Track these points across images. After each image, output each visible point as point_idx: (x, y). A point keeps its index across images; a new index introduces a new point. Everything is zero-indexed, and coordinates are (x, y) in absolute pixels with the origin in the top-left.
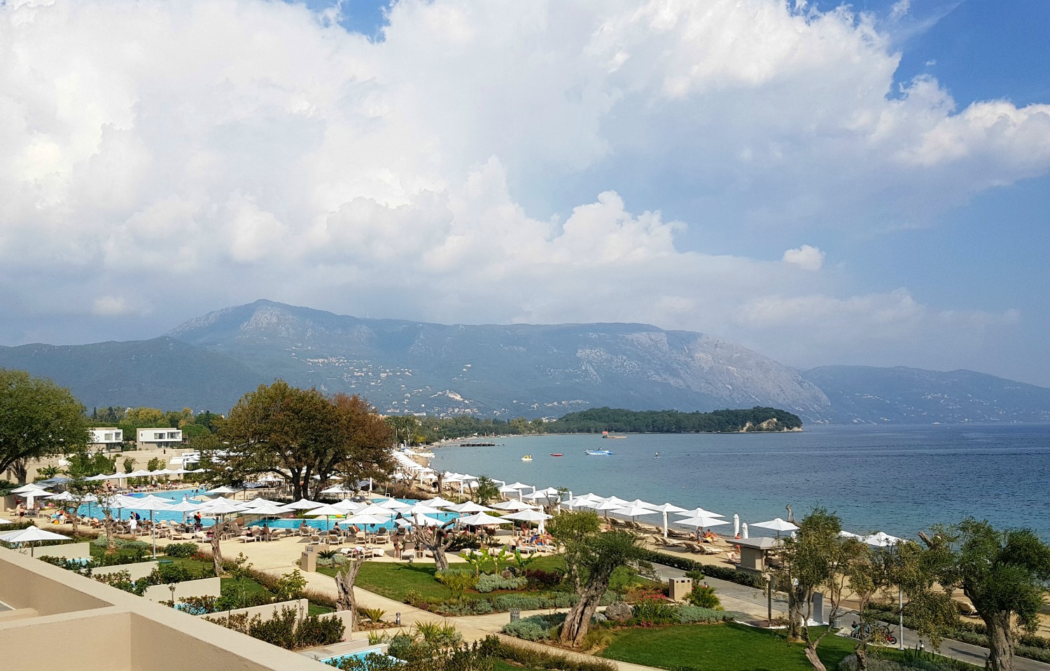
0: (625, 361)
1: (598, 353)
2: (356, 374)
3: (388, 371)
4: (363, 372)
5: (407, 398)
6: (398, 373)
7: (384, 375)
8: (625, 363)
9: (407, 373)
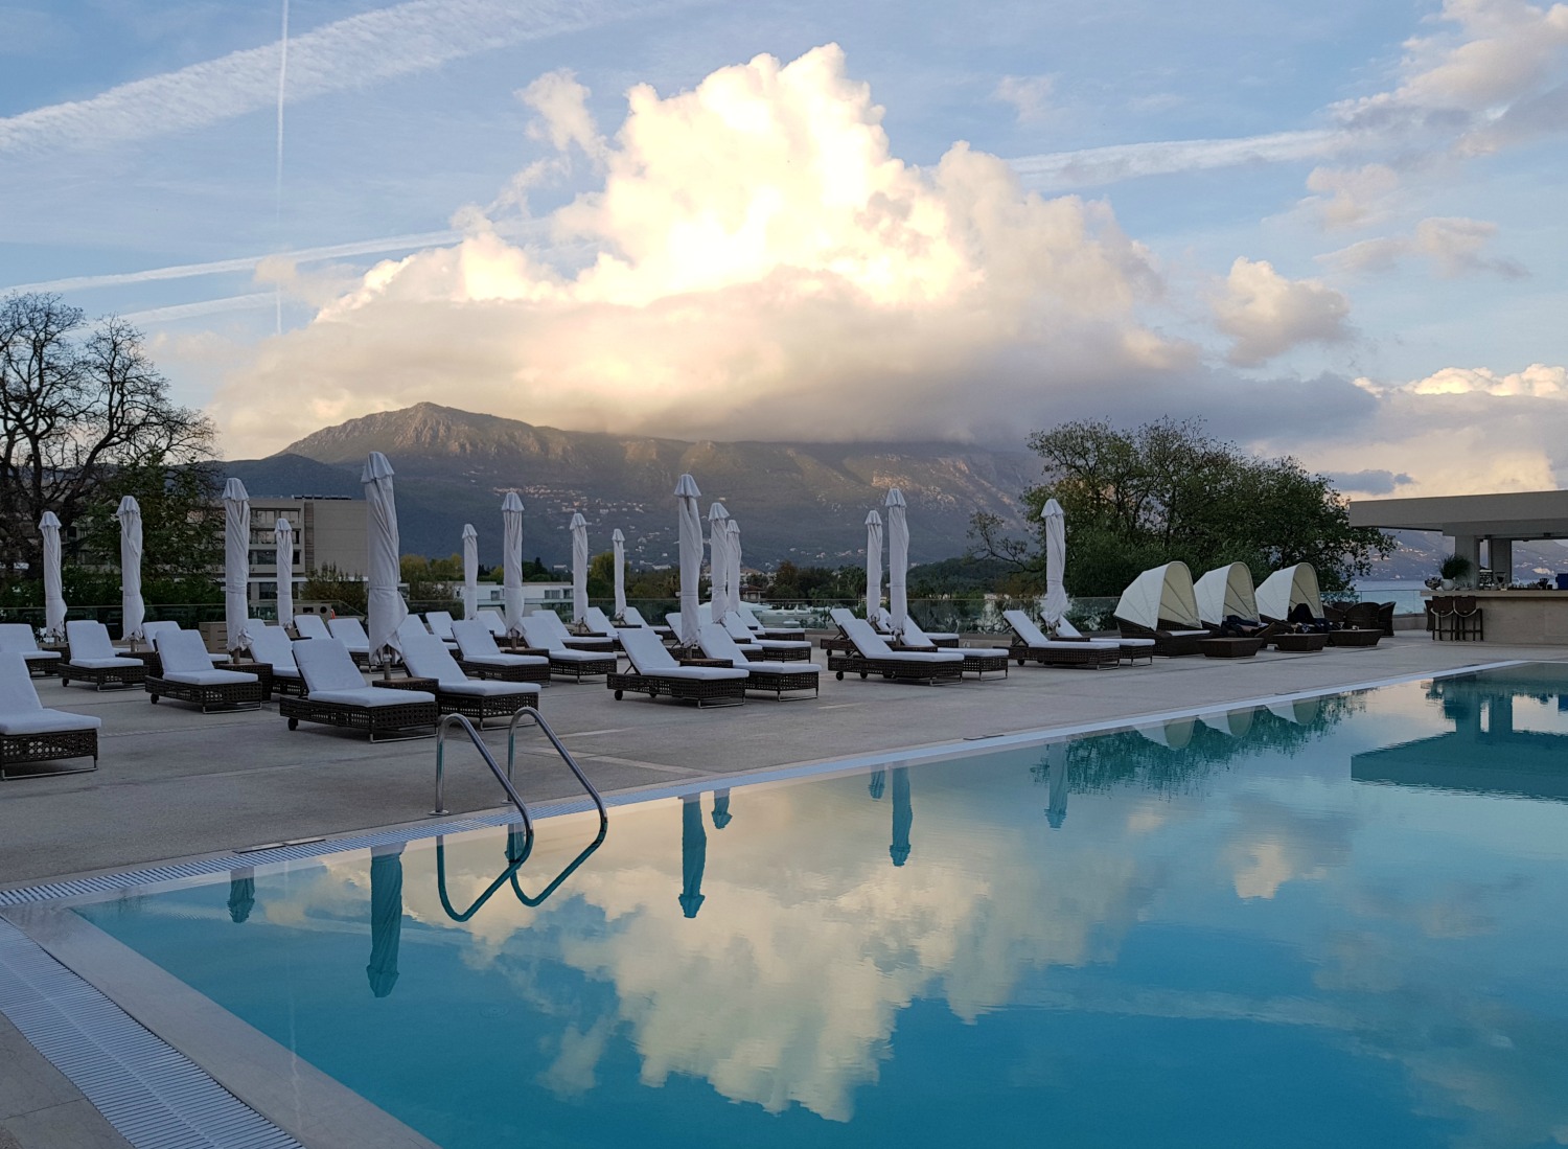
0: (939, 493)
1: (901, 483)
2: (564, 509)
3: (610, 505)
4: (574, 507)
5: (641, 544)
6: (624, 509)
7: (603, 512)
8: (939, 497)
9: (637, 509)
